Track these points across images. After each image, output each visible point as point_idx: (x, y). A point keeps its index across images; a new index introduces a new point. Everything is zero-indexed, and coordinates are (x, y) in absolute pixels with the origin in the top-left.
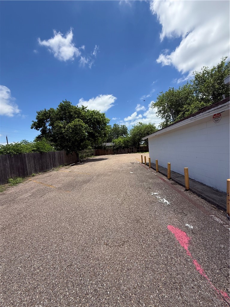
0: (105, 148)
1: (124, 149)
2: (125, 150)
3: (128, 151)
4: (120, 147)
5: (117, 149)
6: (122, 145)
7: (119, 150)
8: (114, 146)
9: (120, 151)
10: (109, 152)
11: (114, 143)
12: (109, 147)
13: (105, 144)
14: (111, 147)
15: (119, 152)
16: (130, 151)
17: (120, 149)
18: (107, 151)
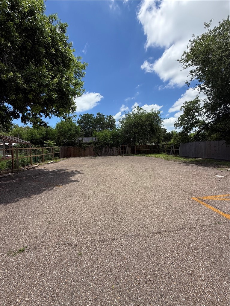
0: (80, 145)
1: (112, 148)
2: (113, 150)
3: (118, 152)
4: (106, 144)
5: (101, 147)
6: (109, 141)
7: (104, 149)
8: (96, 143)
9: (106, 151)
10: (87, 151)
11: (95, 137)
12: (87, 143)
13: (81, 138)
14: (90, 143)
15: (103, 151)
16: (121, 152)
17: (106, 148)
18: (85, 150)
